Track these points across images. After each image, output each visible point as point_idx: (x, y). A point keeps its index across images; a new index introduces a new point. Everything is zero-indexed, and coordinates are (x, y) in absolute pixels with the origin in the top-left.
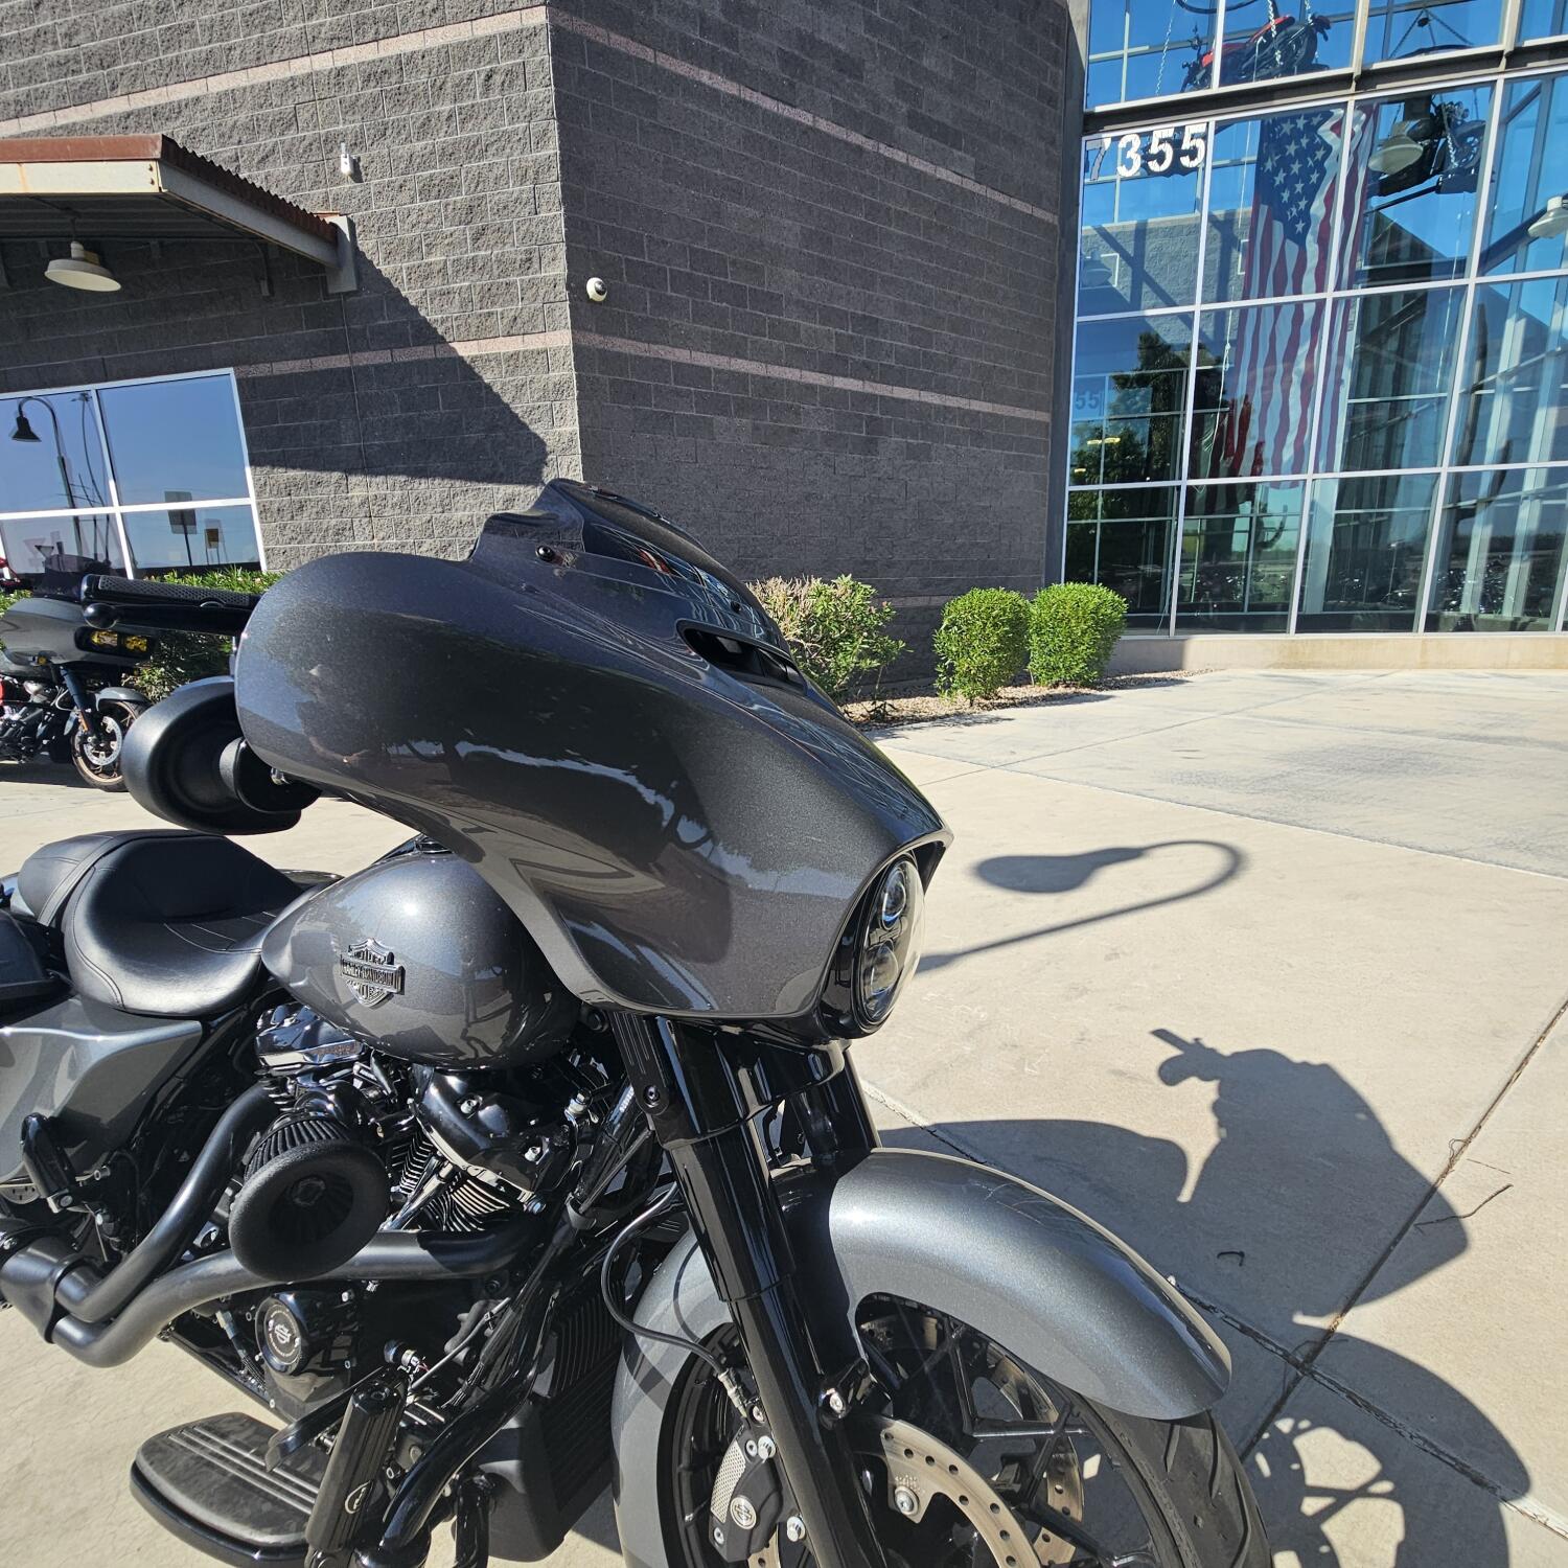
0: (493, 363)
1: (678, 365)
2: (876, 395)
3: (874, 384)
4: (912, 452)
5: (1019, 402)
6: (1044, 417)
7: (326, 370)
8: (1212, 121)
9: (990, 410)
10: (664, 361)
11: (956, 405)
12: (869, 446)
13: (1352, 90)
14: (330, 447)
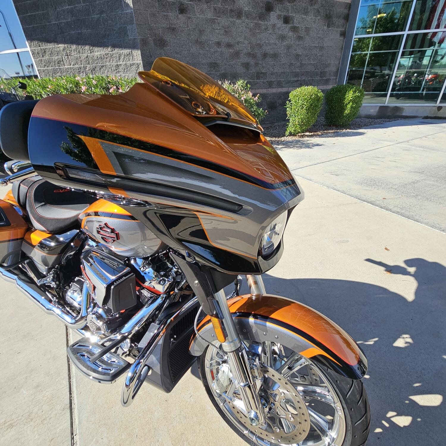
6: (349, 1)
14: (48, 24)
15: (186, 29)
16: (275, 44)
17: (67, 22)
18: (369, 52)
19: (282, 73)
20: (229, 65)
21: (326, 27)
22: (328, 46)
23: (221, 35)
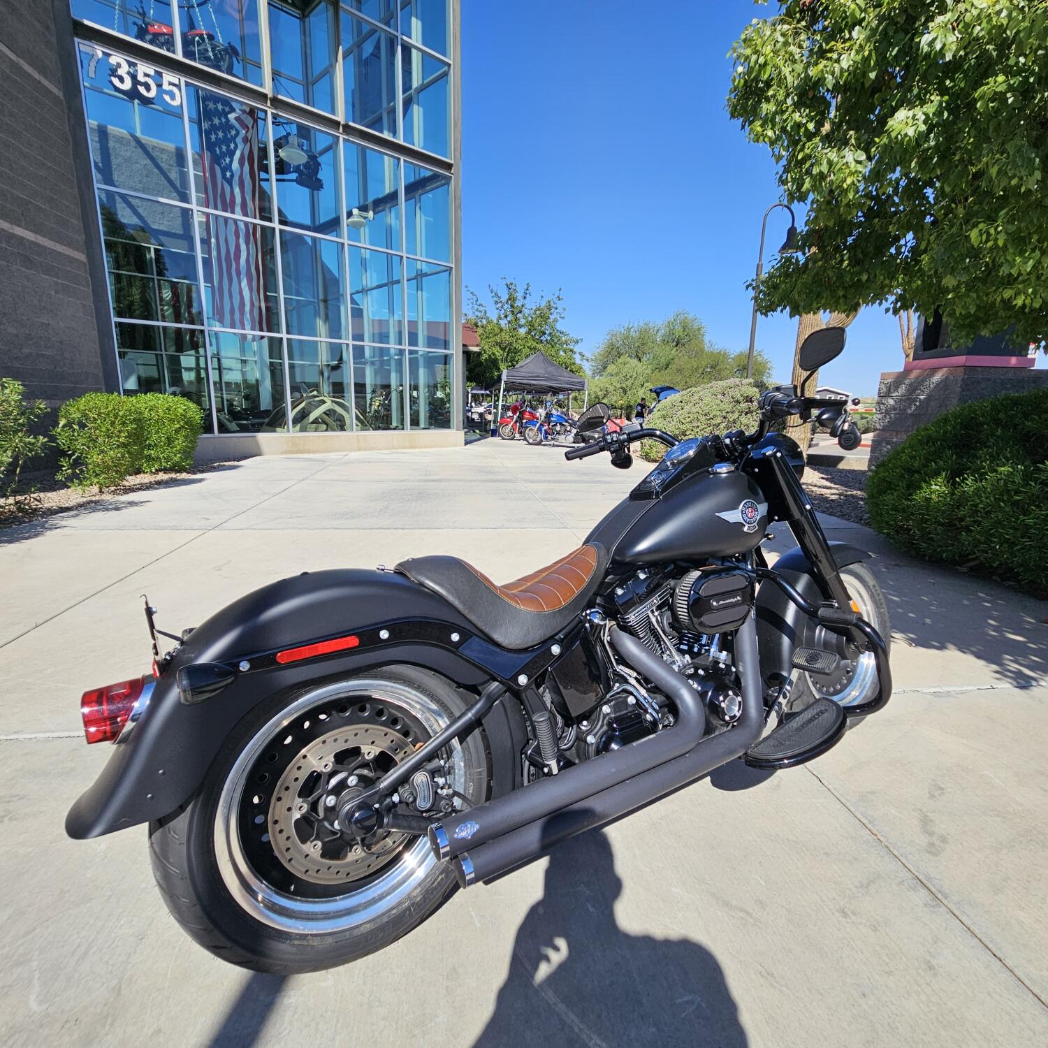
5: (59, 239)
6: (82, 257)
8: (183, 80)
9: (33, 239)
13: (269, 104)
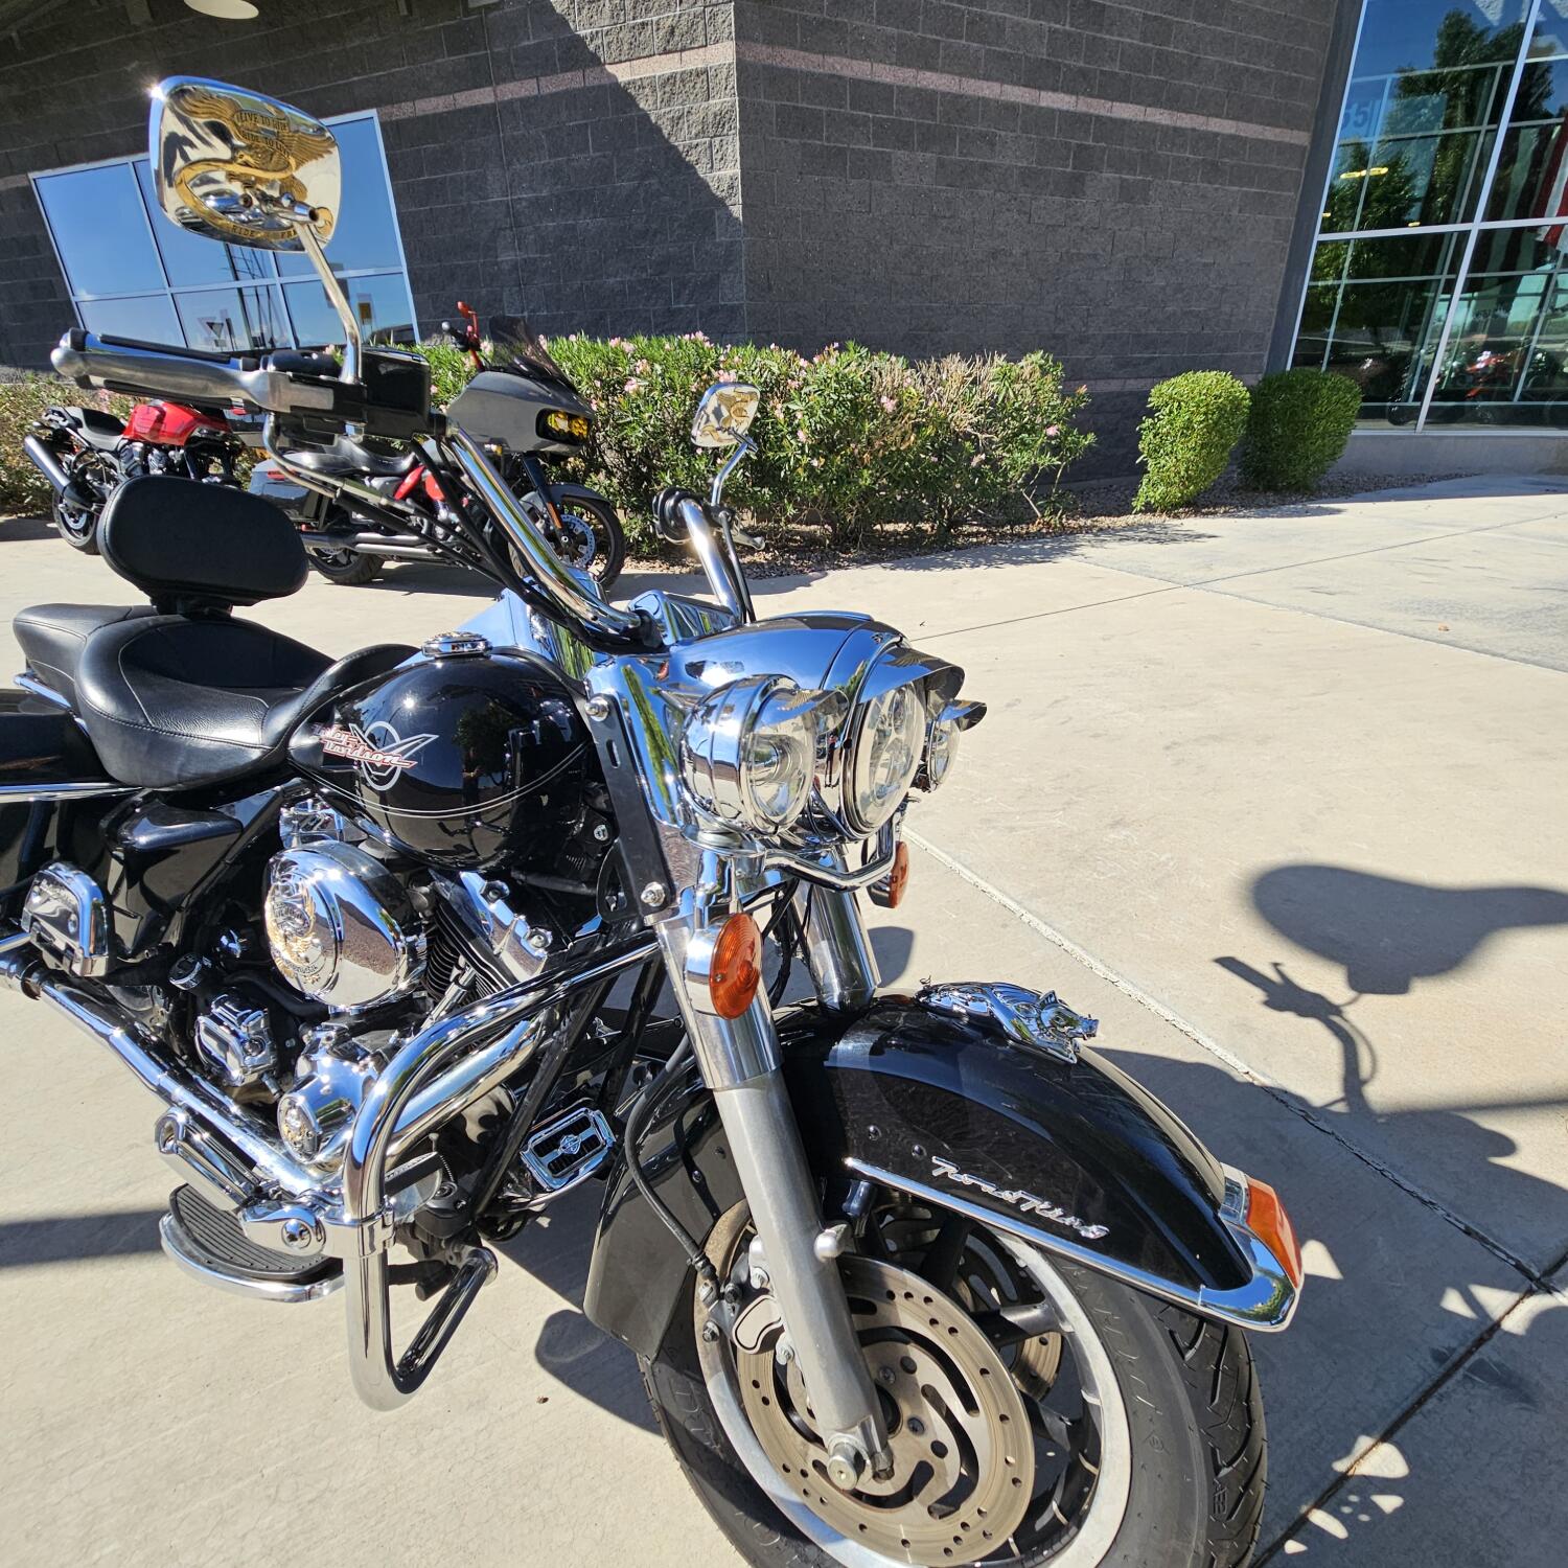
0: (647, 90)
1: (856, 83)
2: (1091, 115)
3: (1089, 100)
4: (1126, 193)
5: (1271, 118)
7: (471, 108)
9: (1233, 131)
10: (840, 78)
11: (1189, 126)
12: (1074, 186)
14: (478, 202)
15: (865, 216)
16: (1095, 256)
17: (537, 198)
18: (1345, 281)
19: (1109, 336)
20: (967, 314)
21: (1235, 212)
22: (1241, 264)
23: (952, 232)
